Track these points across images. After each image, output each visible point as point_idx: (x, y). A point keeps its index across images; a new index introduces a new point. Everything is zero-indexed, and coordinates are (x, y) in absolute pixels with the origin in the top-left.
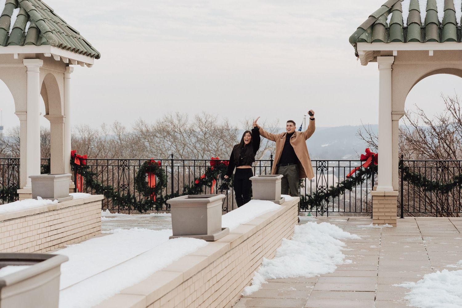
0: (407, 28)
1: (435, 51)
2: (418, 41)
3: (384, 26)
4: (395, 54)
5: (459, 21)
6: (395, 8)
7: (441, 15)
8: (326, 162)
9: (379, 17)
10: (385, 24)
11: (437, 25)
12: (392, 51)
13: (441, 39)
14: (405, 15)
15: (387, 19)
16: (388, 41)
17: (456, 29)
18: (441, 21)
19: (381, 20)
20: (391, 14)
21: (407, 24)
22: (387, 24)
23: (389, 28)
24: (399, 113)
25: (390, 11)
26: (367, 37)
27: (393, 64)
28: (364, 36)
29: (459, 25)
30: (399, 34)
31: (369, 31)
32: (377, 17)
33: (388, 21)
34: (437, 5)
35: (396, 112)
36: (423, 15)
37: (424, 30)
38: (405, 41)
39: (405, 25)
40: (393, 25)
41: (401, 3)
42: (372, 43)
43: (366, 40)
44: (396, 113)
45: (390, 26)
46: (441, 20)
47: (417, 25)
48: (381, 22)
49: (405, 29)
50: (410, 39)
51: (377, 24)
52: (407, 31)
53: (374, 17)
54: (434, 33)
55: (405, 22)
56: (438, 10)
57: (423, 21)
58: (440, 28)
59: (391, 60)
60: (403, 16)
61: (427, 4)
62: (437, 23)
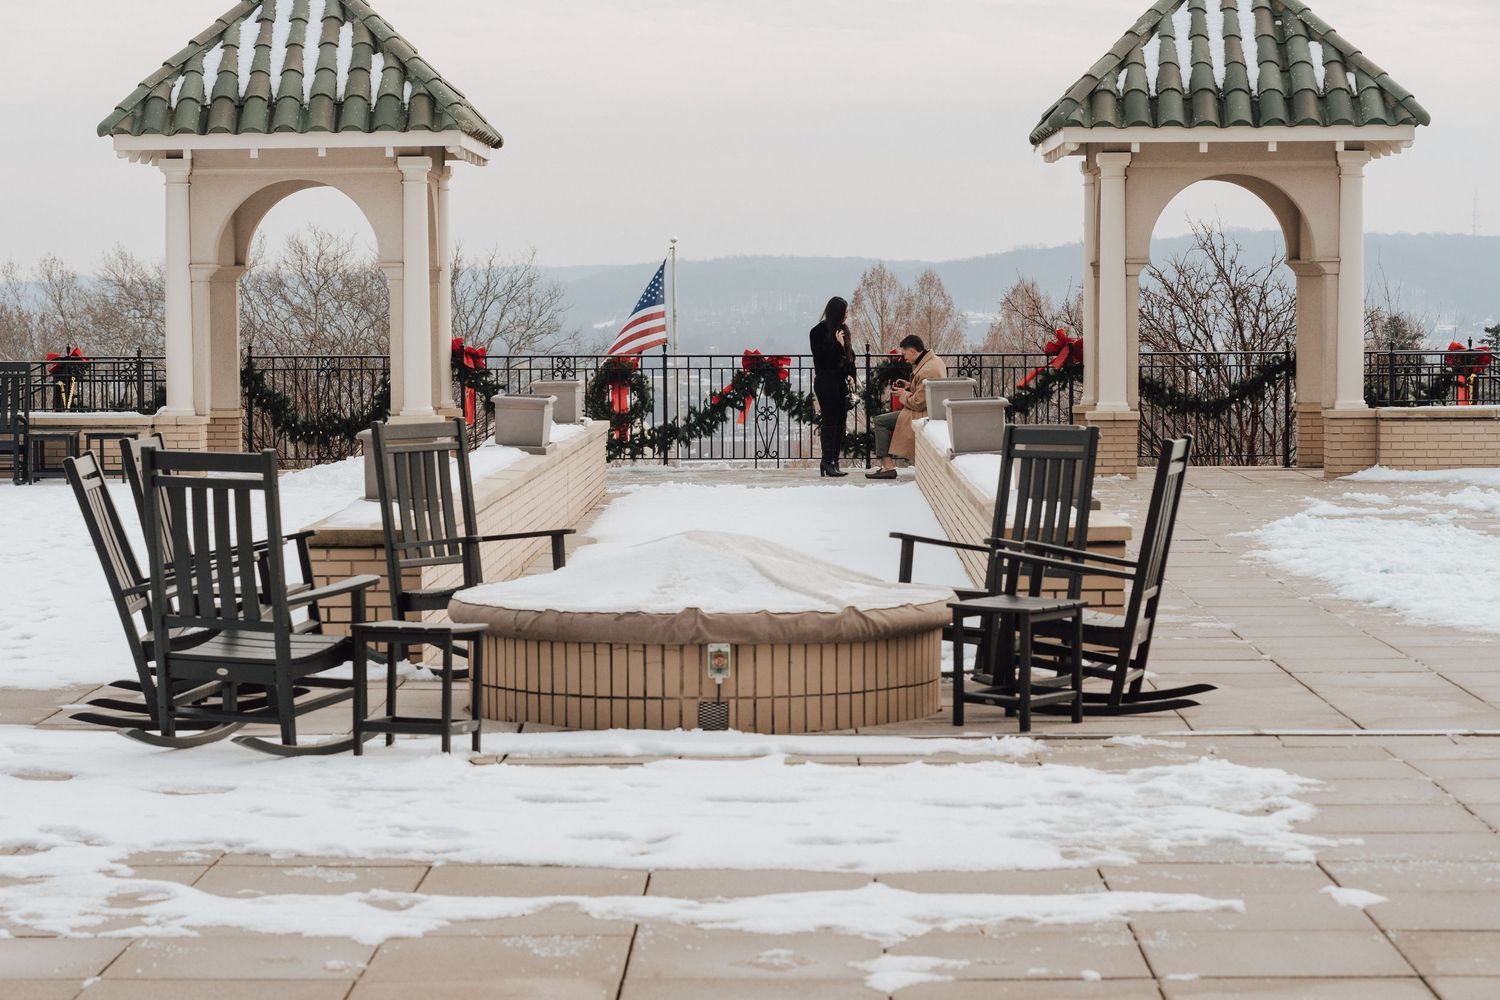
0: (1157, 98)
1: (1211, 145)
2: (1181, 125)
3: (1114, 95)
4: (1135, 149)
5: (1253, 85)
6: (1131, 60)
7: (1219, 74)
8: (978, 358)
9: (1103, 78)
10: (1115, 92)
11: (1214, 93)
12: (1130, 144)
13: (1223, 122)
14: (1152, 72)
15: (1117, 81)
16: (1122, 123)
17: (1249, 101)
18: (1220, 86)
19: (1107, 84)
20: (1125, 72)
21: (1157, 91)
22: (1118, 90)
23: (1123, 99)
24: (1139, 261)
25: (1121, 66)
26: (1083, 116)
27: (1128, 167)
28: (1077, 115)
29: (1255, 93)
30: (1143, 111)
31: (1085, 105)
32: (1099, 77)
33: (1121, 85)
34: (1212, 54)
35: (1133, 259)
36: (1186, 72)
37: (1190, 102)
38: (1156, 125)
39: (1153, 93)
40: (1131, 94)
41: (1143, 48)
42: (1092, 128)
43: (1082, 121)
44: (1134, 261)
45: (1125, 95)
46: (1220, 83)
47: (1177, 94)
48: (1108, 87)
49: (1153, 101)
50: (1164, 121)
51: (1100, 91)
52: (1157, 105)
53: (1094, 77)
54: (1209, 110)
55: (1153, 87)
56: (1214, 63)
57: (1186, 84)
58: (1219, 100)
59: (1125, 159)
60: (1148, 76)
61: (1193, 51)
62: (1214, 89)
